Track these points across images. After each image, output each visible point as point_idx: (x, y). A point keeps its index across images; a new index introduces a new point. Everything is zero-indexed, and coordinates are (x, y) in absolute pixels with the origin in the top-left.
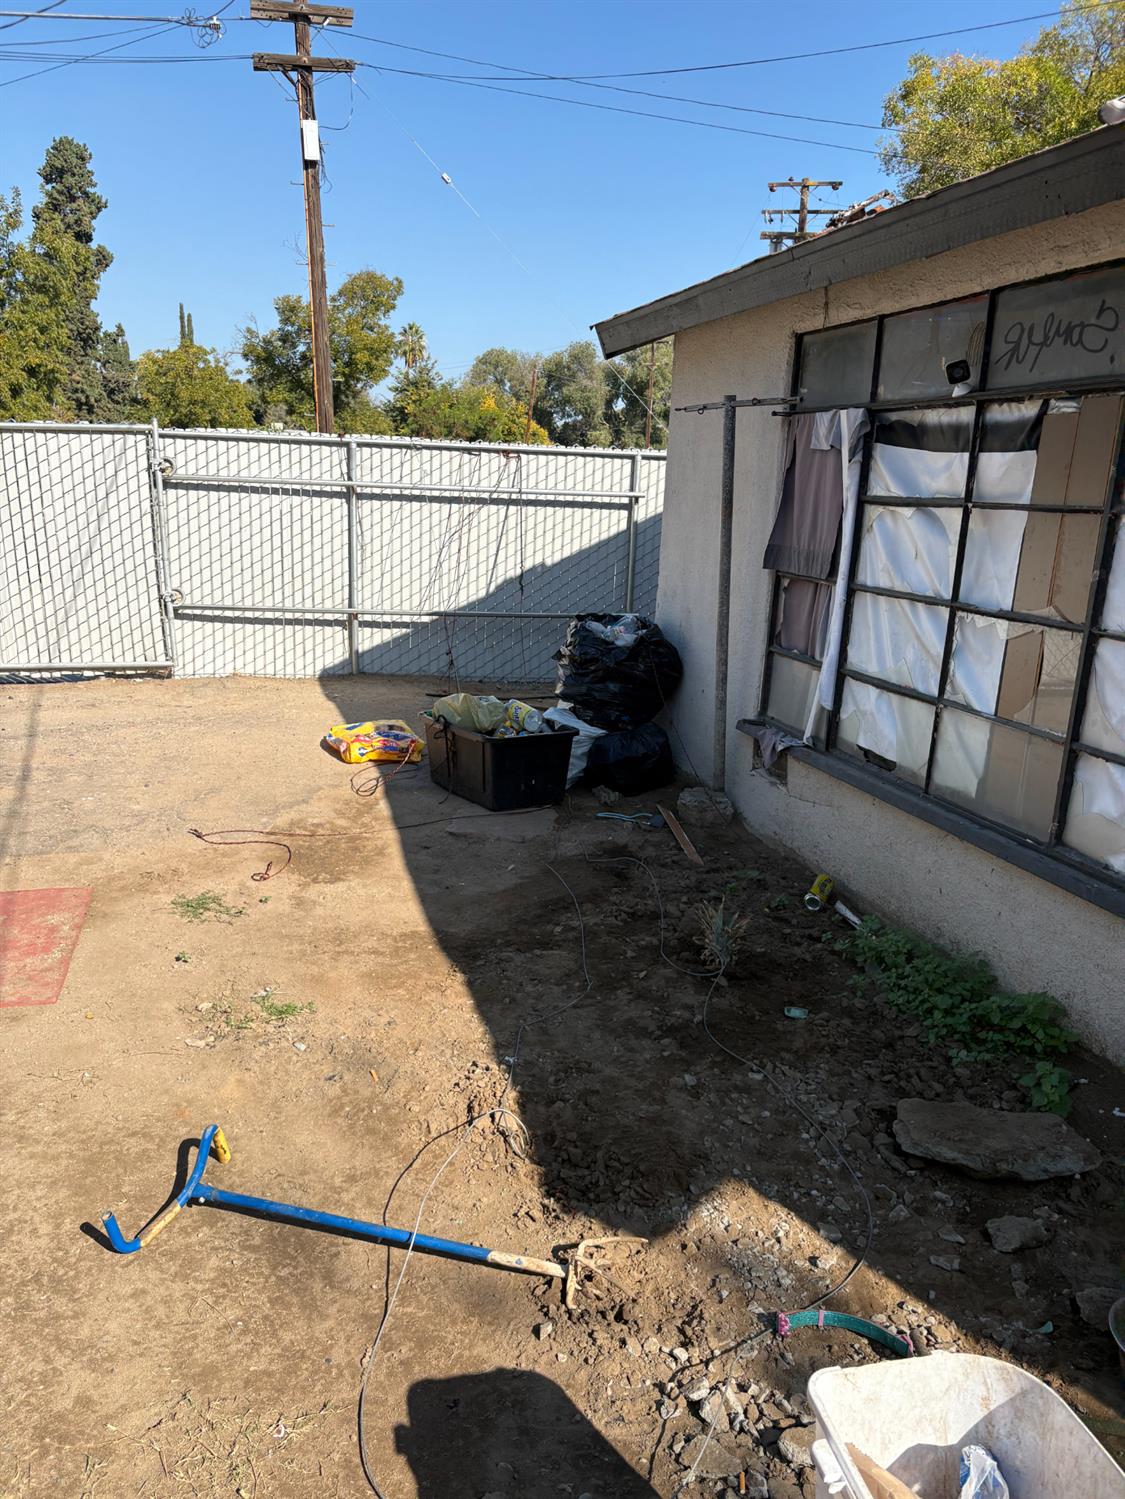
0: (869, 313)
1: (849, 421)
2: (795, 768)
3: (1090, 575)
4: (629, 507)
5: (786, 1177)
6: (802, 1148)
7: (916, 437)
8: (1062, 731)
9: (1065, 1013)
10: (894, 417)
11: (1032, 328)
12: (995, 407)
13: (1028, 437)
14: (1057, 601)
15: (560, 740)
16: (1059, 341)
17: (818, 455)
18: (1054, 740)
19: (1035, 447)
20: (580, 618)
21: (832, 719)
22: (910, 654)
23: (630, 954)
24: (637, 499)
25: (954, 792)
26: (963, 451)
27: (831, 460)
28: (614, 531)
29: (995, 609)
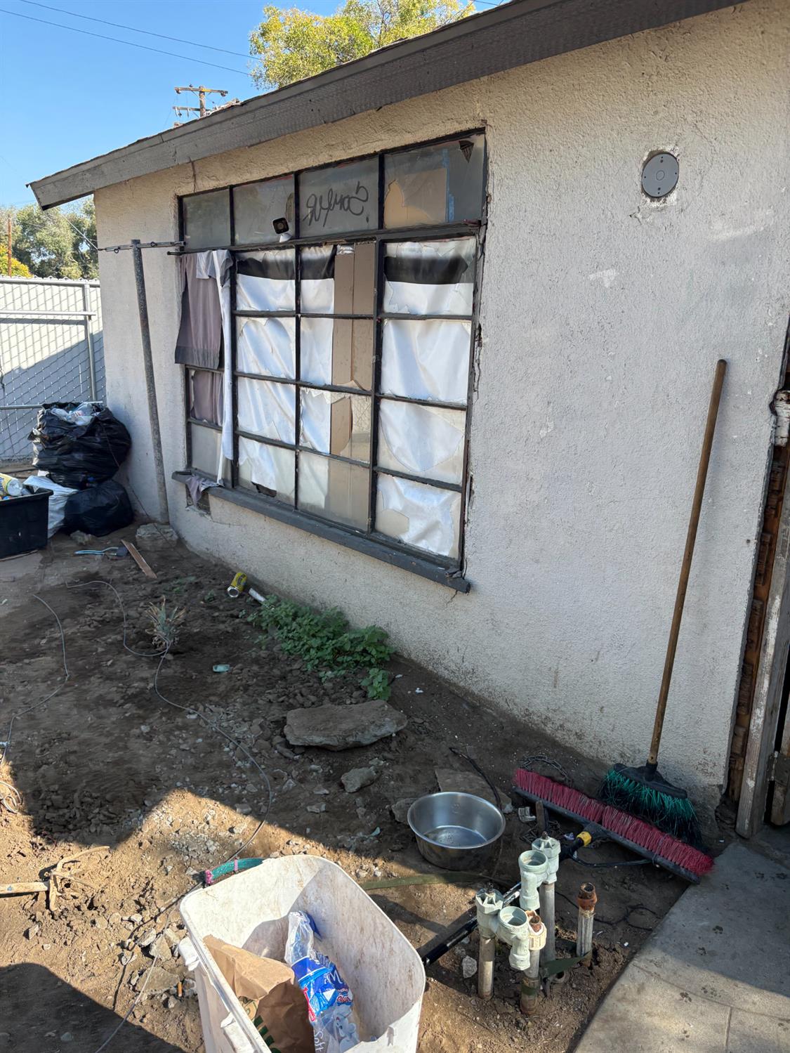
0: (222, 184)
1: (219, 257)
2: (214, 502)
3: (371, 358)
4: (84, 323)
5: (214, 780)
6: (225, 758)
7: (262, 269)
8: (367, 459)
9: (387, 636)
10: (248, 255)
11: (321, 197)
12: (307, 249)
13: (327, 269)
14: (355, 377)
15: (39, 500)
16: (337, 207)
17: (202, 283)
18: (363, 466)
19: (332, 276)
20: (46, 406)
21: (234, 465)
22: (277, 418)
23: (100, 650)
24: (90, 317)
25: (313, 507)
26: (291, 279)
27: (210, 285)
28: (75, 341)
29: (322, 384)
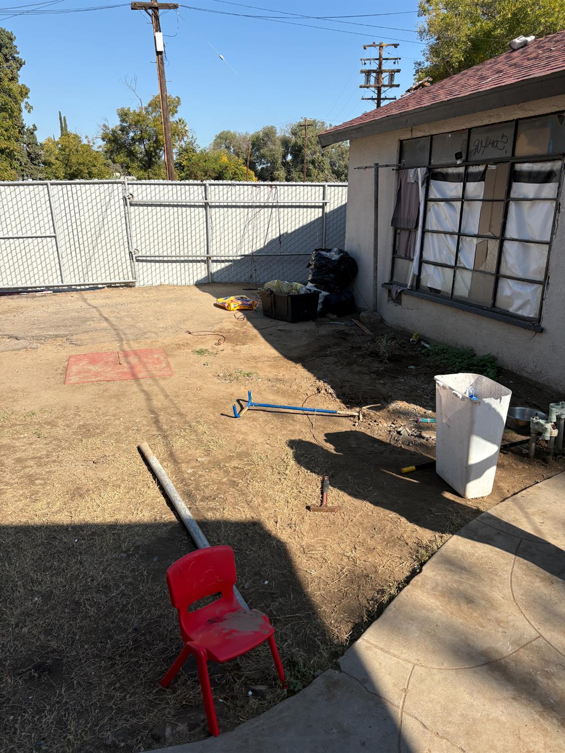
0: (427, 134)
1: (421, 172)
2: (404, 298)
3: (501, 220)
4: (323, 207)
6: (418, 394)
7: (445, 177)
8: (494, 270)
9: (497, 359)
10: (439, 170)
11: (482, 141)
12: (471, 167)
13: (481, 177)
14: (491, 230)
15: (314, 296)
16: (490, 146)
17: (410, 185)
18: (492, 274)
19: (484, 180)
20: (316, 250)
21: (418, 278)
22: (445, 253)
23: (354, 357)
24: (326, 203)
25: (461, 297)
26: (461, 182)
27: (415, 186)
28: (317, 217)
29: (472, 234)
